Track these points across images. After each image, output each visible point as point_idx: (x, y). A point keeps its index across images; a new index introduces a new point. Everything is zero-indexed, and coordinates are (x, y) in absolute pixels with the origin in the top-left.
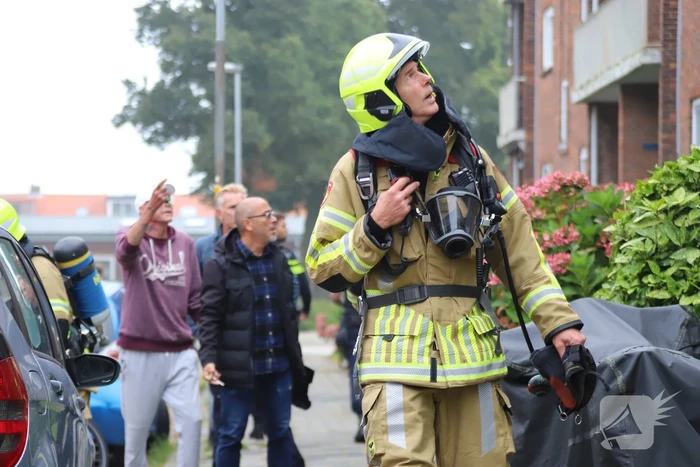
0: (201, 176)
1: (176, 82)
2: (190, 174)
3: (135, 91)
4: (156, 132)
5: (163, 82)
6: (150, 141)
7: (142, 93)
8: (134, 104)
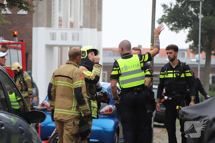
0: (192, 42)
1: (183, 5)
2: (187, 42)
3: (167, 9)
4: (175, 25)
5: (178, 5)
6: (172, 29)
7: (170, 10)
8: (167, 14)
